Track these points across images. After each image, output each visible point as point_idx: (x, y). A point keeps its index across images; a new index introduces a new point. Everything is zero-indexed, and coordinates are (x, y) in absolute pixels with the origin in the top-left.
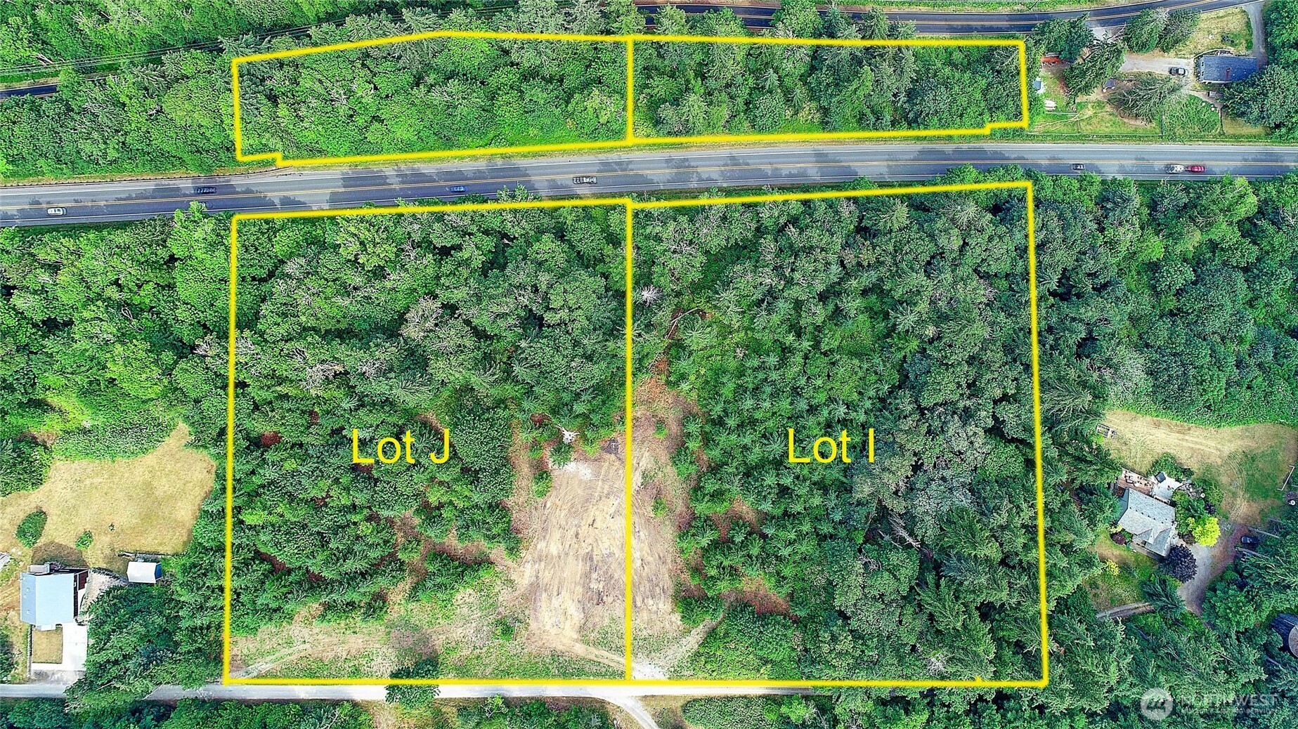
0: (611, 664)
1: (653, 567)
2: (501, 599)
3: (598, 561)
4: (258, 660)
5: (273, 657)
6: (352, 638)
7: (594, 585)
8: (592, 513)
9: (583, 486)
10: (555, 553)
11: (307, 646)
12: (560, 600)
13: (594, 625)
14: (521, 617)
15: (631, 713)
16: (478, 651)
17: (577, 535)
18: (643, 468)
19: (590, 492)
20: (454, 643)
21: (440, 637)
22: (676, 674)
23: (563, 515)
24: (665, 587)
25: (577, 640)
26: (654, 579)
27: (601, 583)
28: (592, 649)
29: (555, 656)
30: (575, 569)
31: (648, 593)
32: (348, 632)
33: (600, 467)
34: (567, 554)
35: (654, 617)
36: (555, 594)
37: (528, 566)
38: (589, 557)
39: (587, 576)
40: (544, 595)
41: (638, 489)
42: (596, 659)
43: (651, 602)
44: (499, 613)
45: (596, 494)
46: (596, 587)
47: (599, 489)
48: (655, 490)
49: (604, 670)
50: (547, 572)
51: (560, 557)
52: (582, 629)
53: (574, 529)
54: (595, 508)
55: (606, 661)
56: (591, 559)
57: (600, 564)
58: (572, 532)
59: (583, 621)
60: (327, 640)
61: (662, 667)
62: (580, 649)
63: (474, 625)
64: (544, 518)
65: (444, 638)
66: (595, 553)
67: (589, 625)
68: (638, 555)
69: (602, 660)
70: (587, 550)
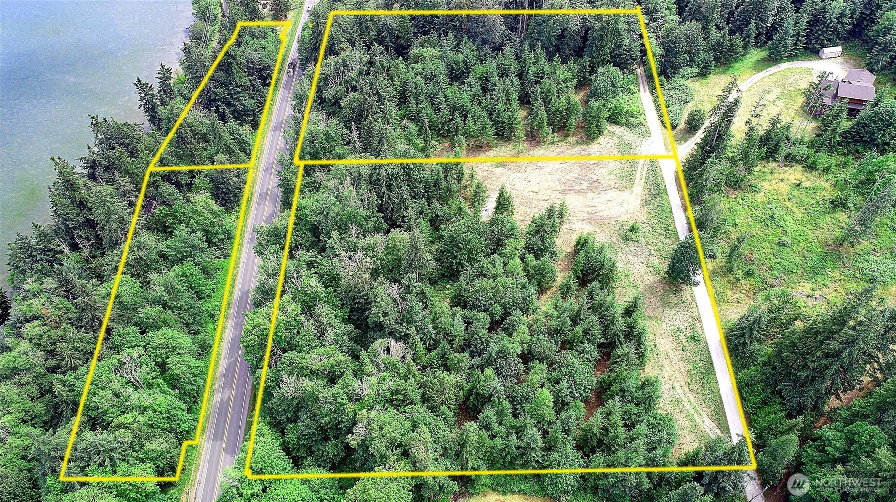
0: (646, 169)
5: (696, 417)
6: (662, 347)
7: (585, 187)
8: (528, 194)
12: (600, 204)
14: (618, 225)
16: (653, 251)
17: (546, 200)
20: (650, 268)
21: (646, 279)
22: (646, 134)
23: (530, 210)
24: (581, 150)
25: (631, 191)
26: (576, 156)
27: (582, 183)
28: (636, 182)
29: (646, 203)
30: (573, 200)
31: (586, 158)
32: (655, 350)
33: (490, 189)
35: (604, 152)
36: (595, 208)
37: (574, 226)
39: (578, 192)
40: (597, 214)
41: (507, 169)
42: (644, 179)
43: (593, 156)
44: (617, 240)
49: (651, 173)
50: (578, 214)
52: (621, 190)
53: (540, 202)
54: (524, 193)
55: (645, 173)
56: (563, 190)
57: (568, 185)
58: (544, 203)
59: (615, 190)
60: (667, 369)
61: (642, 141)
62: (638, 189)
63: (630, 257)
65: (646, 275)
66: (559, 189)
67: (617, 186)
68: (559, 166)
69: (644, 176)
70: (558, 194)
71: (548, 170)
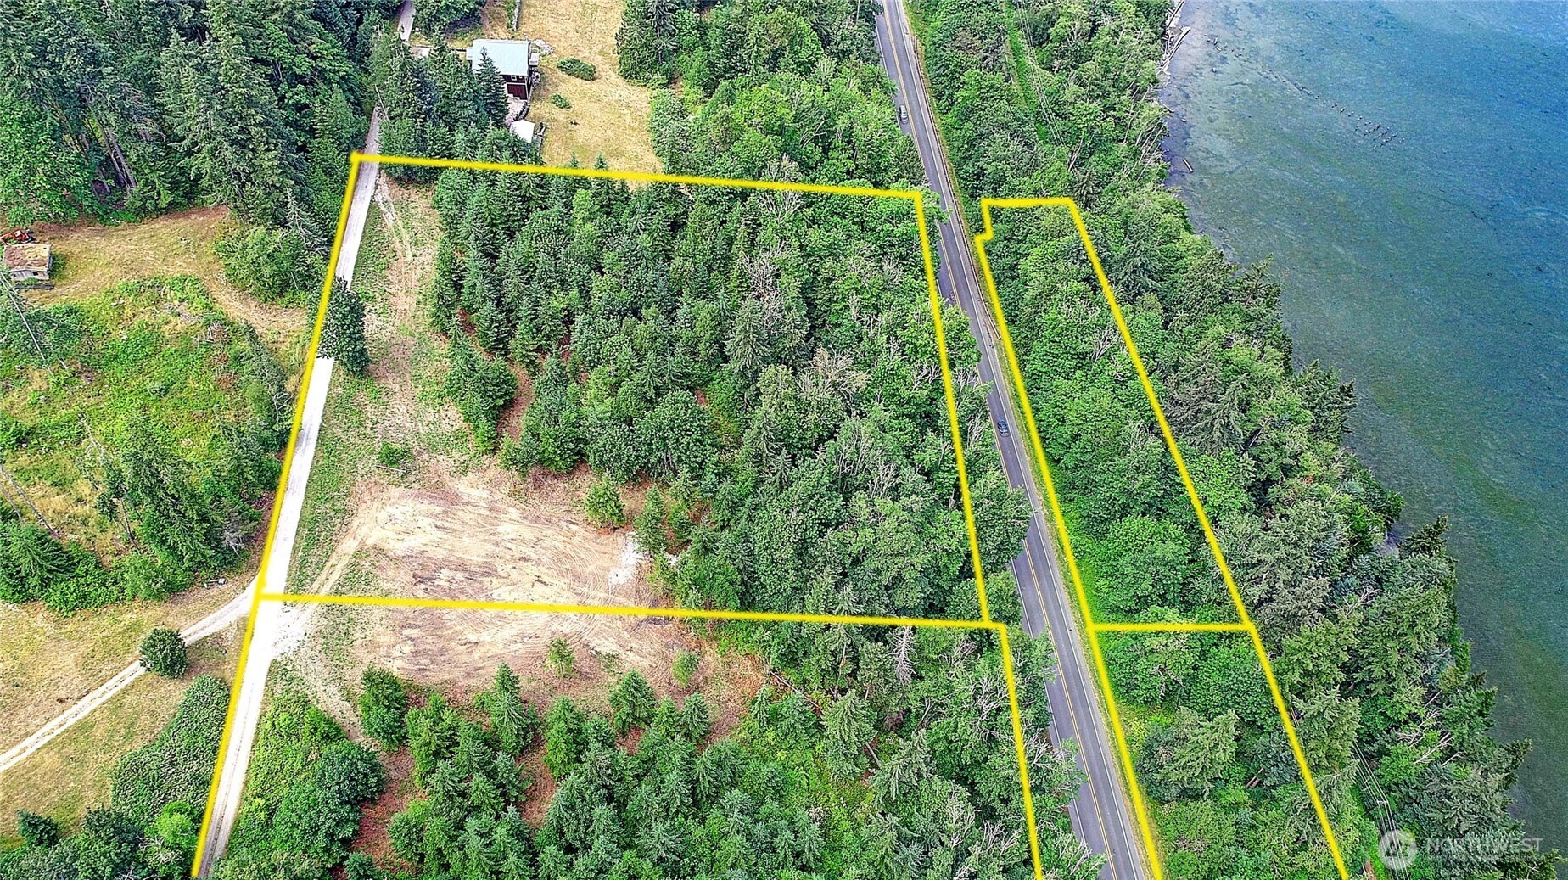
0: (316, 585)
1: (464, 658)
2: (440, 458)
3: (481, 582)
4: (400, 214)
5: (401, 227)
6: (412, 300)
7: (445, 573)
8: (556, 582)
9: (601, 573)
10: (500, 529)
11: (410, 258)
12: (428, 528)
13: (382, 569)
14: (410, 478)
15: (231, 604)
16: (370, 425)
17: (525, 559)
18: (623, 657)
19: (590, 581)
20: (386, 400)
21: (398, 386)
22: (278, 671)
23: (557, 544)
24: (427, 673)
25: (362, 543)
26: (443, 658)
27: (448, 584)
28: (346, 561)
29: (346, 514)
30: (474, 550)
31: (422, 647)
32: (421, 297)
33: (627, 596)
34: (497, 544)
35: (382, 652)
36: (439, 523)
37: (485, 494)
38: (489, 571)
39: (461, 566)
40: (438, 510)
41: (591, 646)
42: (328, 564)
43: (407, 649)
44: (419, 454)
45: (586, 590)
46: (441, 576)
47: (593, 593)
48: (587, 670)
49: (308, 573)
50: (472, 516)
51: (494, 534)
52: (379, 551)
53: (534, 556)
54: (565, 586)
55: (322, 577)
56: (486, 574)
57: (476, 585)
58: (529, 553)
59: (390, 554)
60: (413, 276)
61: (296, 653)
62: (348, 546)
63: (408, 425)
64: (554, 520)
65: (396, 390)
66: (495, 580)
67: (384, 562)
68: (485, 637)
69: (325, 572)
70: (499, 570)
71: (508, 632)
